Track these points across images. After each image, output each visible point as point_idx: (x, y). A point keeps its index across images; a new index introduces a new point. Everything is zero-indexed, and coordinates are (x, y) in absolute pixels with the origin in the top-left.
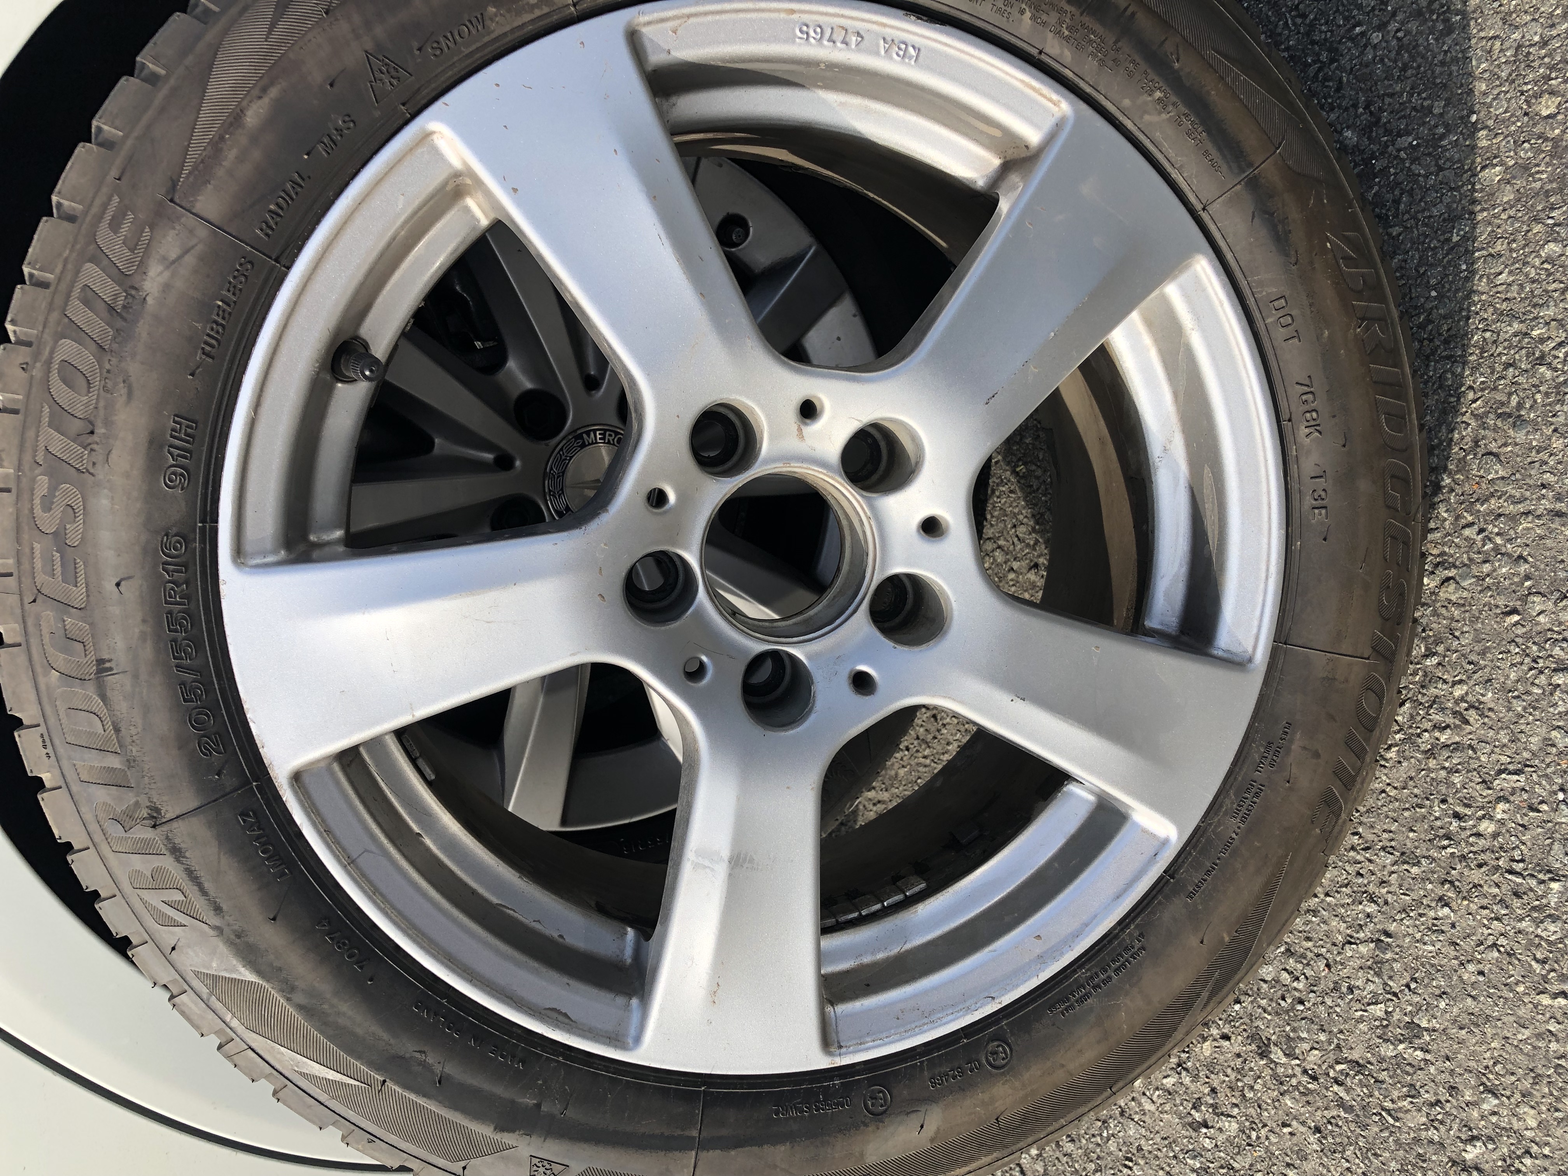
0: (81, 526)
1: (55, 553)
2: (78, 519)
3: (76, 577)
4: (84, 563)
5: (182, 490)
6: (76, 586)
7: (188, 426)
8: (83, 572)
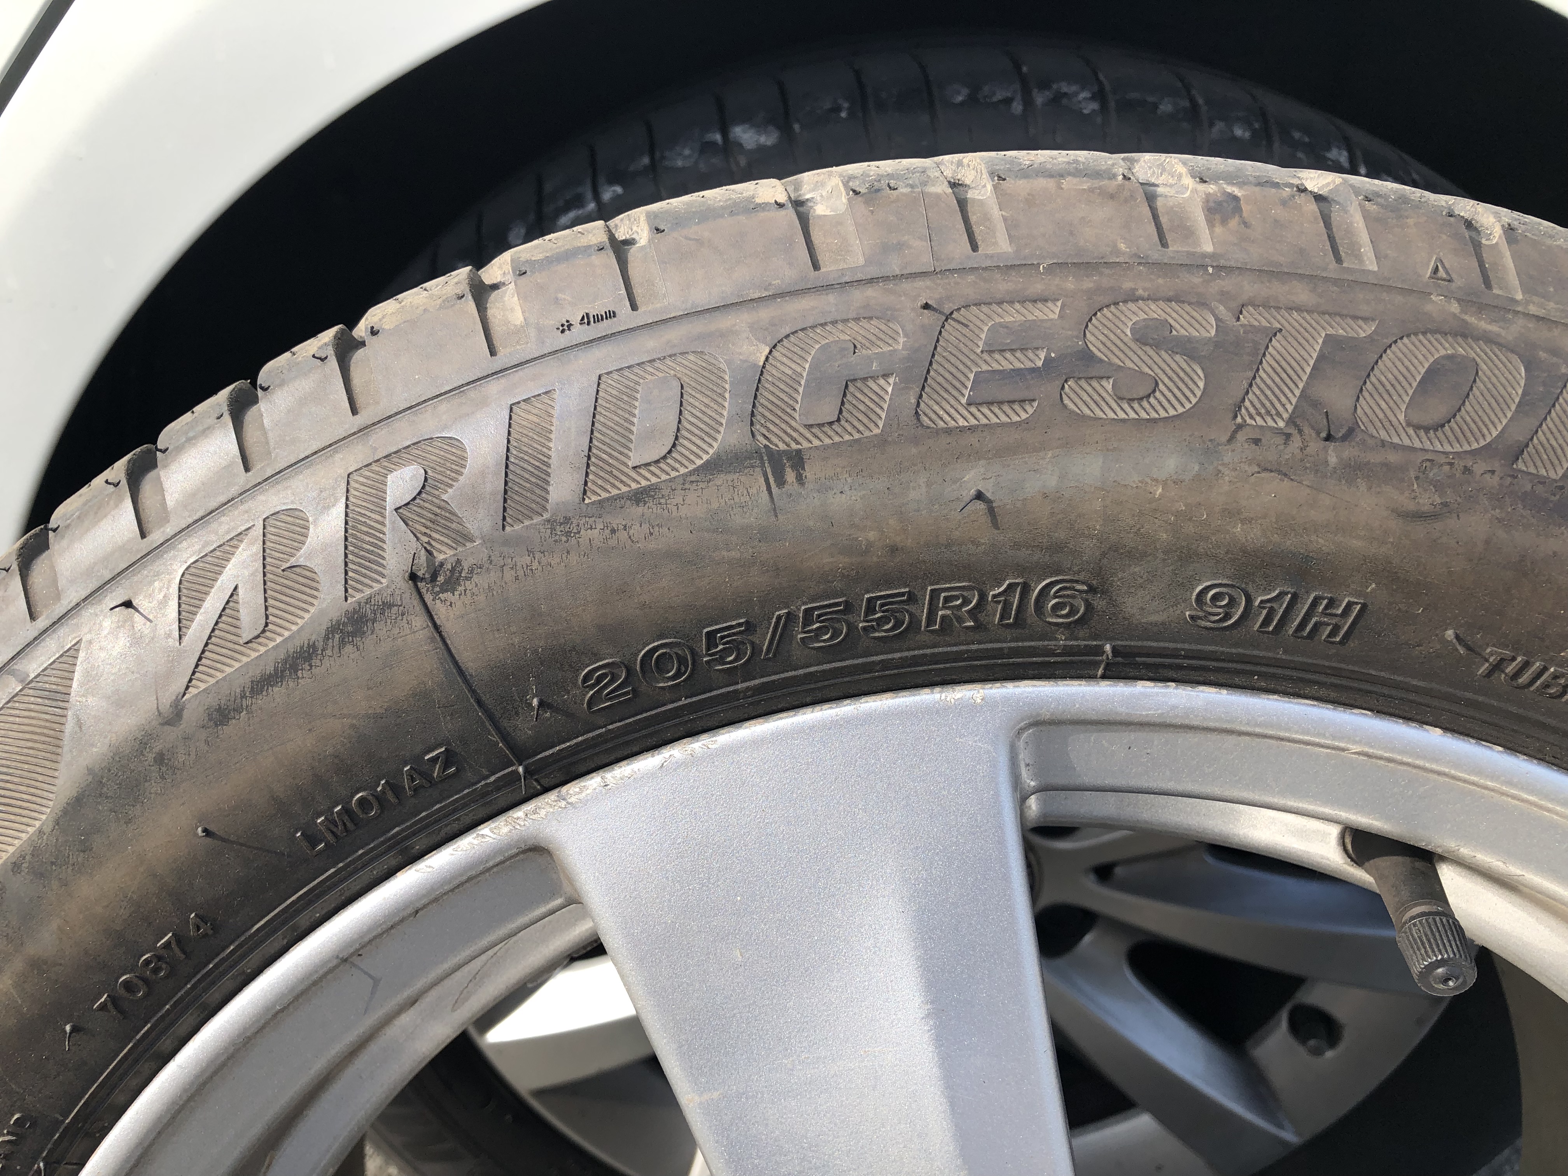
0: (1112, 416)
1: (1042, 355)
2: (1126, 406)
3: (989, 404)
4: (1026, 421)
5: (1192, 617)
6: (969, 404)
7: (1336, 629)
8: (1004, 419)
